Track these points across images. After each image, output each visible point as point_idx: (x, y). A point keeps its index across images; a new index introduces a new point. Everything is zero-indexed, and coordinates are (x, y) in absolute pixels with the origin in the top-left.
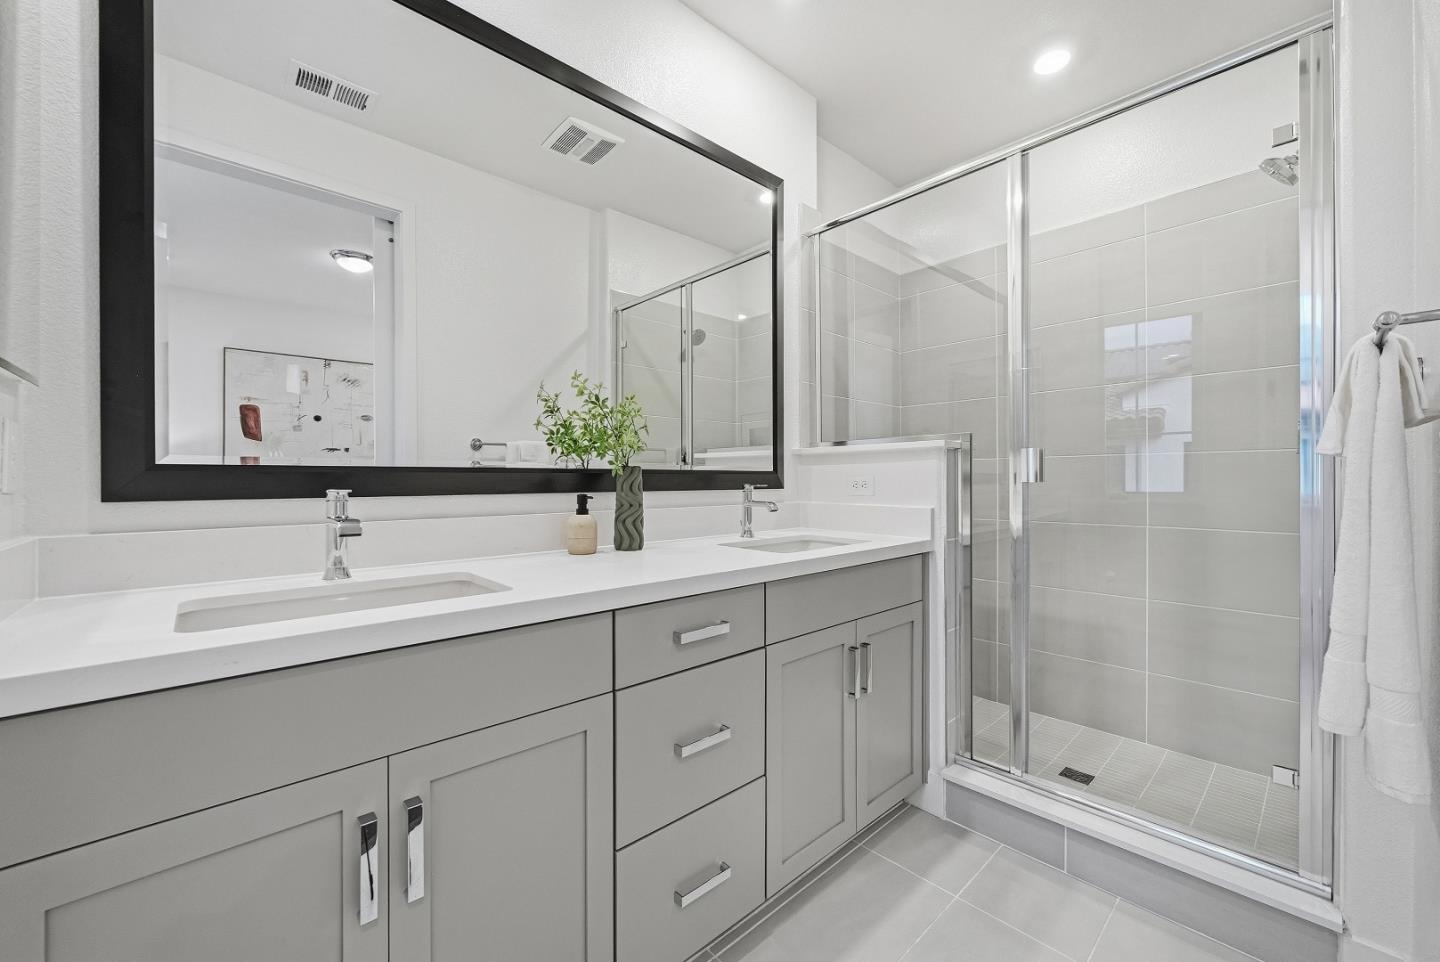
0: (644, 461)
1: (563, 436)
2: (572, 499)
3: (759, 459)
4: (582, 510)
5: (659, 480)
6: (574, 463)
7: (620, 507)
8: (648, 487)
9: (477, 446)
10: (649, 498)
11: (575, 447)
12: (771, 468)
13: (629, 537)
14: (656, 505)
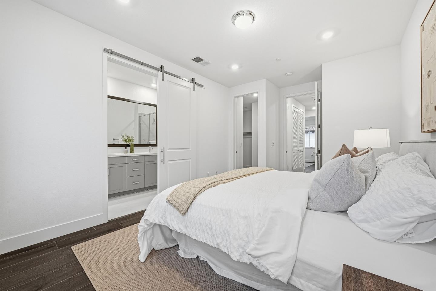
0: (134, 143)
1: (125, 140)
2: (125, 147)
3: (154, 142)
4: (126, 148)
5: (136, 145)
6: (126, 143)
7: (131, 148)
8: (134, 146)
9: (114, 140)
10: (134, 148)
11: (126, 142)
12: (155, 144)
13: (132, 151)
14: (135, 148)
